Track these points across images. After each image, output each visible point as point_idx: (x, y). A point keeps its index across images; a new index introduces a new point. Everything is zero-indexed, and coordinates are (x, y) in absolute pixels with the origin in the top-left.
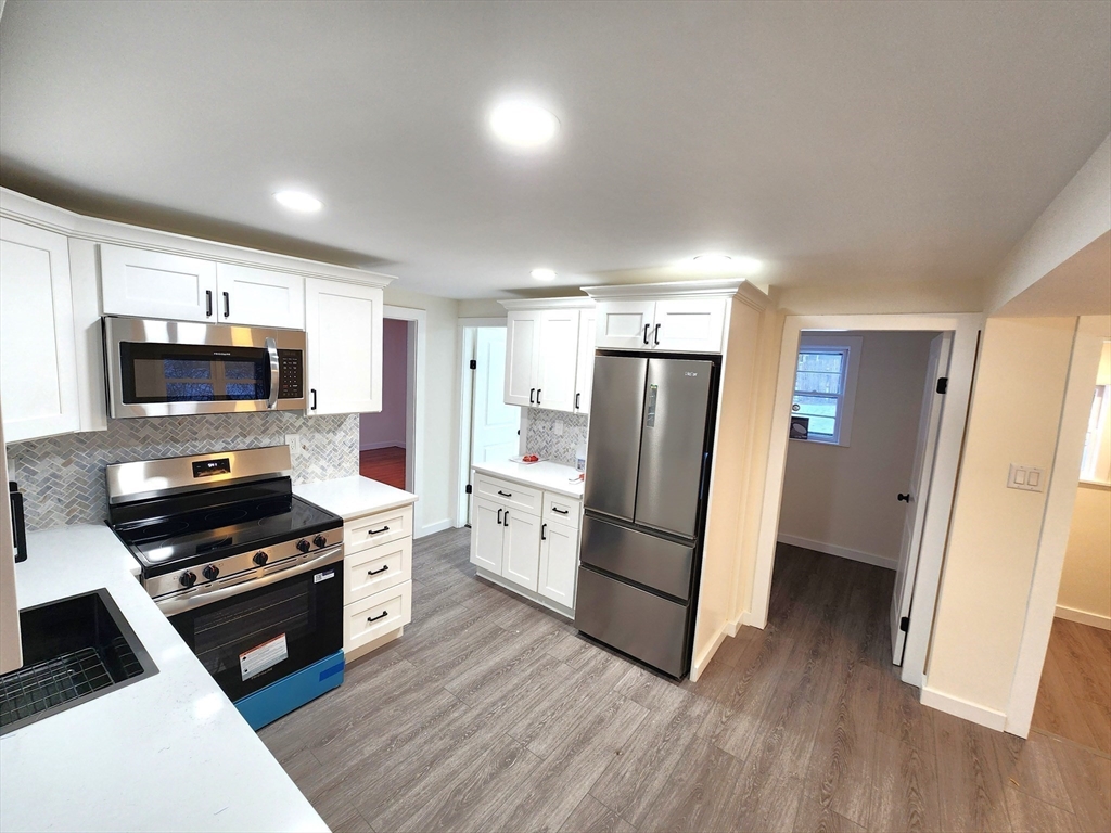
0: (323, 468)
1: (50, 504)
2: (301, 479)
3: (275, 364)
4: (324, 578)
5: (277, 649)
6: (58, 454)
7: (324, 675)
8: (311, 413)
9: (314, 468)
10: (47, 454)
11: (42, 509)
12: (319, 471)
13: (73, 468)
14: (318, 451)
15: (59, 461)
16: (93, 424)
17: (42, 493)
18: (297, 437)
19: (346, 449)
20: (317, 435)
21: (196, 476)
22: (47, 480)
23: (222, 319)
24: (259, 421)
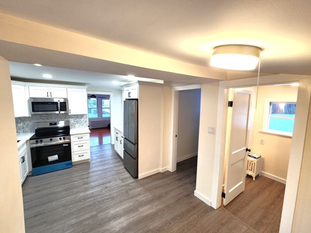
0: (79, 126)
1: (28, 129)
2: (74, 128)
3: (59, 105)
4: (65, 145)
5: (56, 157)
6: (29, 121)
7: (67, 164)
8: (69, 114)
9: (76, 125)
10: (27, 121)
11: (27, 129)
12: (78, 126)
13: (31, 123)
14: (78, 122)
15: (29, 122)
16: (29, 115)
17: (26, 127)
18: (73, 119)
19: (84, 122)
20: (77, 119)
21: (50, 125)
22: (27, 125)
23: (51, 97)
24: (64, 116)
